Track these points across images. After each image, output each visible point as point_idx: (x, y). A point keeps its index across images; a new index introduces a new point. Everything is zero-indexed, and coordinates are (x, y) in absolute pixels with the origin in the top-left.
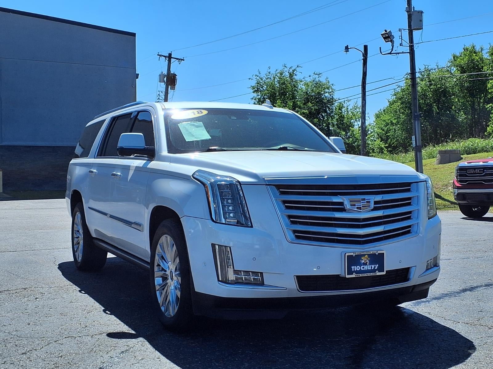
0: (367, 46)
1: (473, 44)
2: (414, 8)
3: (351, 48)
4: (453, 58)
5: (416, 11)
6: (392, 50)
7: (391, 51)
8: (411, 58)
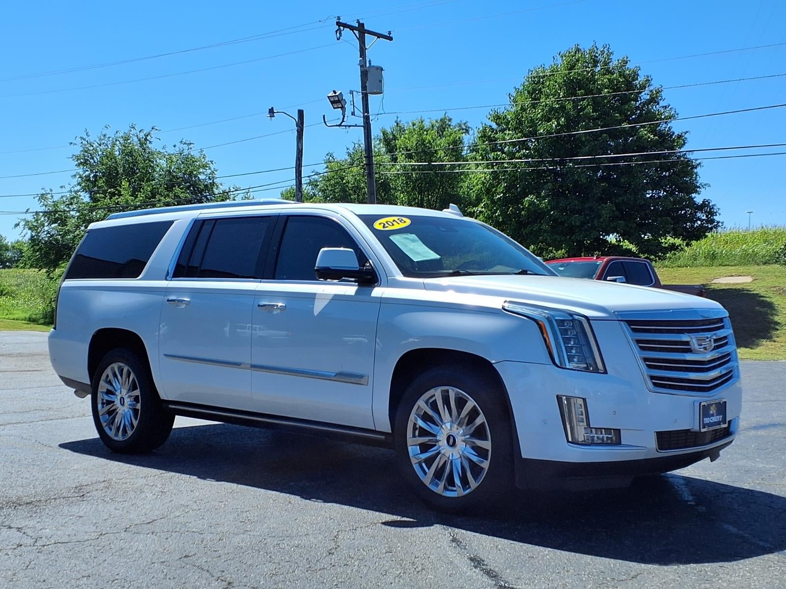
0: (303, 111)
1: (422, 117)
2: (370, 61)
3: (277, 112)
4: (382, 135)
5: (374, 66)
6: (343, 121)
7: (342, 123)
8: (366, 134)
